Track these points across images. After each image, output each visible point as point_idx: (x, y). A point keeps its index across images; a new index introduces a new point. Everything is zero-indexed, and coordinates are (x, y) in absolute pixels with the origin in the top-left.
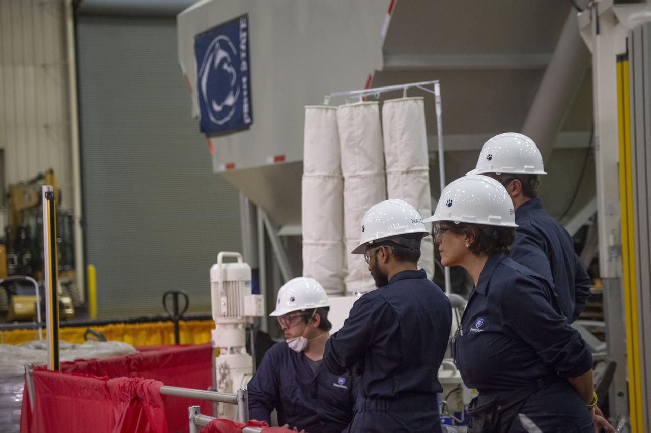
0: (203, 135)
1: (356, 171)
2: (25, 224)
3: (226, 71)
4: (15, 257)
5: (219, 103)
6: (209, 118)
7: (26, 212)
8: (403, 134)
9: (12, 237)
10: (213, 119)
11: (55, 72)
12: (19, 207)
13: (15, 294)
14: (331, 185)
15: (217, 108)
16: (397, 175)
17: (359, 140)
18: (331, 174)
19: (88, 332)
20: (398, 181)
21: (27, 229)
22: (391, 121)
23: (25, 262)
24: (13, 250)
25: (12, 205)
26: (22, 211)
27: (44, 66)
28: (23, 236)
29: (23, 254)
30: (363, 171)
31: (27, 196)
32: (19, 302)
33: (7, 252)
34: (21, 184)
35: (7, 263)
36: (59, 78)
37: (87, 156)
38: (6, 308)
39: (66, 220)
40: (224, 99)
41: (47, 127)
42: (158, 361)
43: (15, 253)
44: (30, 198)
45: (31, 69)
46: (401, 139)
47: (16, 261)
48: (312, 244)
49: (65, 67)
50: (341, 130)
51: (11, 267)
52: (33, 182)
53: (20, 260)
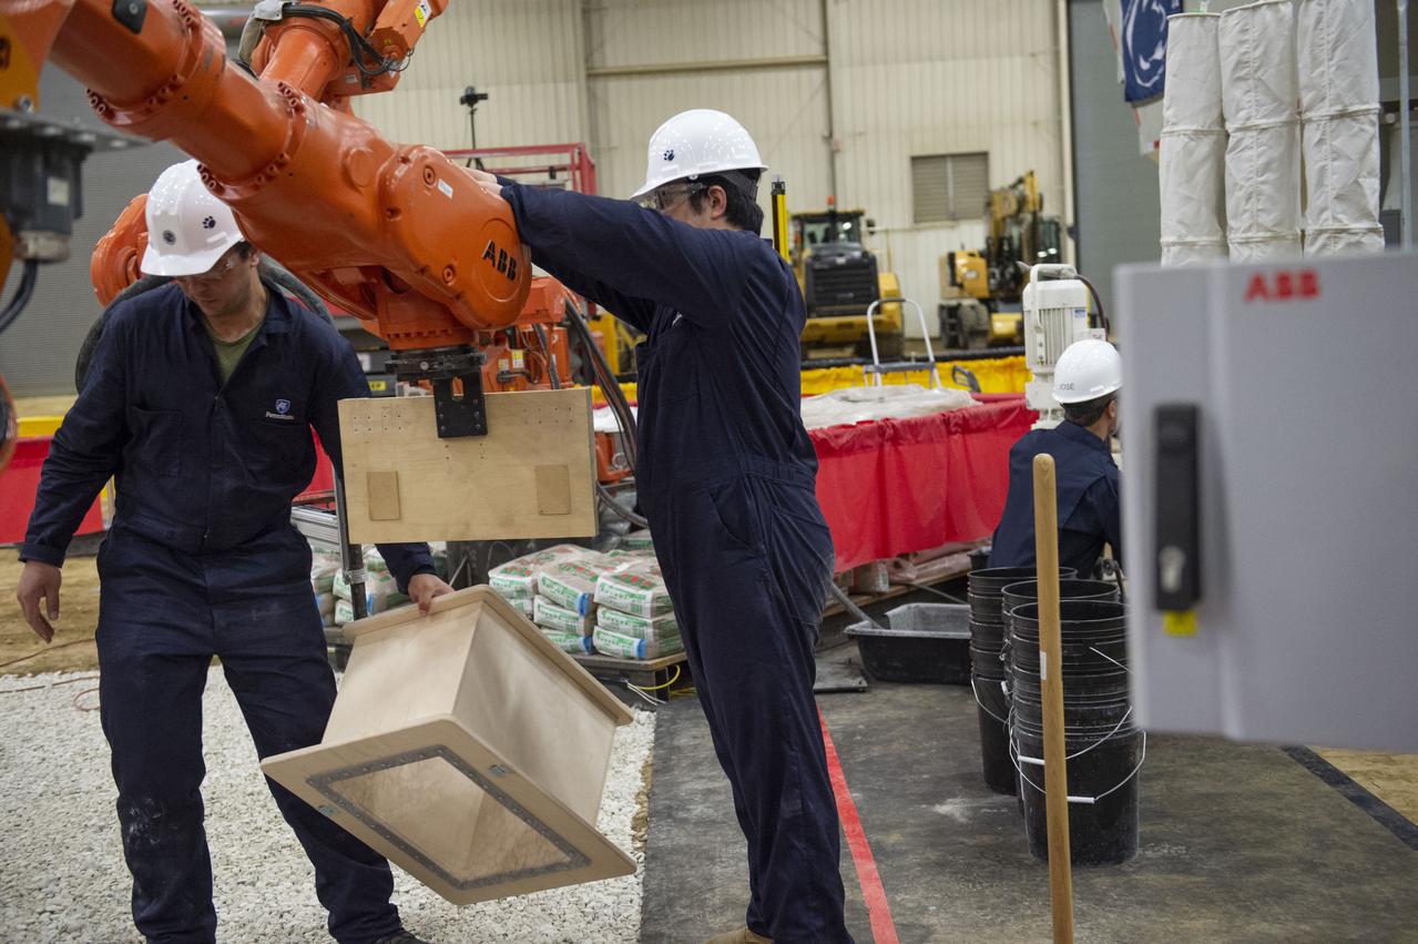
0: (1129, 105)
1: (1248, 119)
2: (1007, 235)
3: (1154, 11)
4: (997, 271)
5: (1146, 60)
6: (1136, 82)
7: (1008, 221)
8: (1334, 49)
9: (994, 249)
10: (1139, 81)
11: (1045, 61)
12: (999, 215)
13: (996, 311)
14: (1204, 147)
15: (1145, 65)
16: (1323, 123)
17: (1256, 65)
18: (1206, 128)
19: (954, 370)
20: (1324, 134)
21: (1010, 239)
22: (1315, 28)
23: (1008, 276)
24: (994, 263)
25: (992, 214)
26: (1004, 219)
27: (1033, 55)
28: (1006, 248)
29: (1005, 267)
30: (1264, 117)
31: (1007, 203)
32: (999, 321)
33: (989, 265)
34: (1003, 190)
35: (989, 278)
36: (1049, 68)
37: (1079, 154)
38: (985, 327)
39: (1053, 227)
40: (1152, 53)
41: (1035, 124)
42: (995, 418)
43: (997, 267)
44: (1010, 205)
45: (1018, 60)
46: (1331, 59)
47: (998, 276)
48: (1174, 244)
49: (1057, 53)
50: (1223, 53)
51: (992, 281)
52: (1014, 187)
53: (1002, 275)
